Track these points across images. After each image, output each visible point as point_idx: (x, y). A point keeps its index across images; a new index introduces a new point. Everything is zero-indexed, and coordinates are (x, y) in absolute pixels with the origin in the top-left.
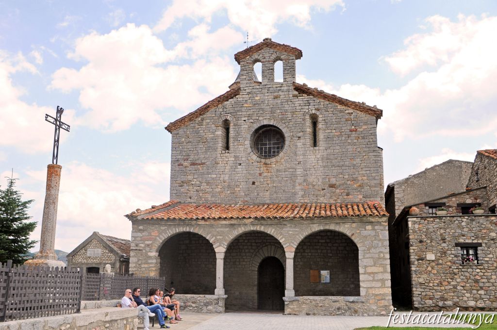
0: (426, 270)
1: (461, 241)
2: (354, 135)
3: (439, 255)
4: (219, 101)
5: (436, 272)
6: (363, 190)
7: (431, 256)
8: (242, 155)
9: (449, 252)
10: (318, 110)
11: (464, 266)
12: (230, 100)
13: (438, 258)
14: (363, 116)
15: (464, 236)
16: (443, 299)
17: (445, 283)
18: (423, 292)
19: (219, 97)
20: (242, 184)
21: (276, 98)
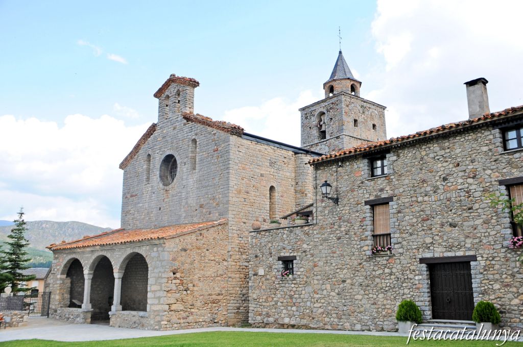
0: (258, 285)
1: (282, 254)
2: (216, 154)
3: (267, 269)
4: (144, 139)
5: (264, 288)
6: (218, 208)
7: (261, 272)
8: (155, 184)
9: (274, 267)
10: (196, 134)
11: (283, 281)
12: (151, 136)
13: (266, 272)
14: (222, 134)
15: (284, 249)
16: (268, 315)
17: (270, 299)
18: (255, 308)
19: (143, 136)
20: (155, 210)
21: (174, 129)
